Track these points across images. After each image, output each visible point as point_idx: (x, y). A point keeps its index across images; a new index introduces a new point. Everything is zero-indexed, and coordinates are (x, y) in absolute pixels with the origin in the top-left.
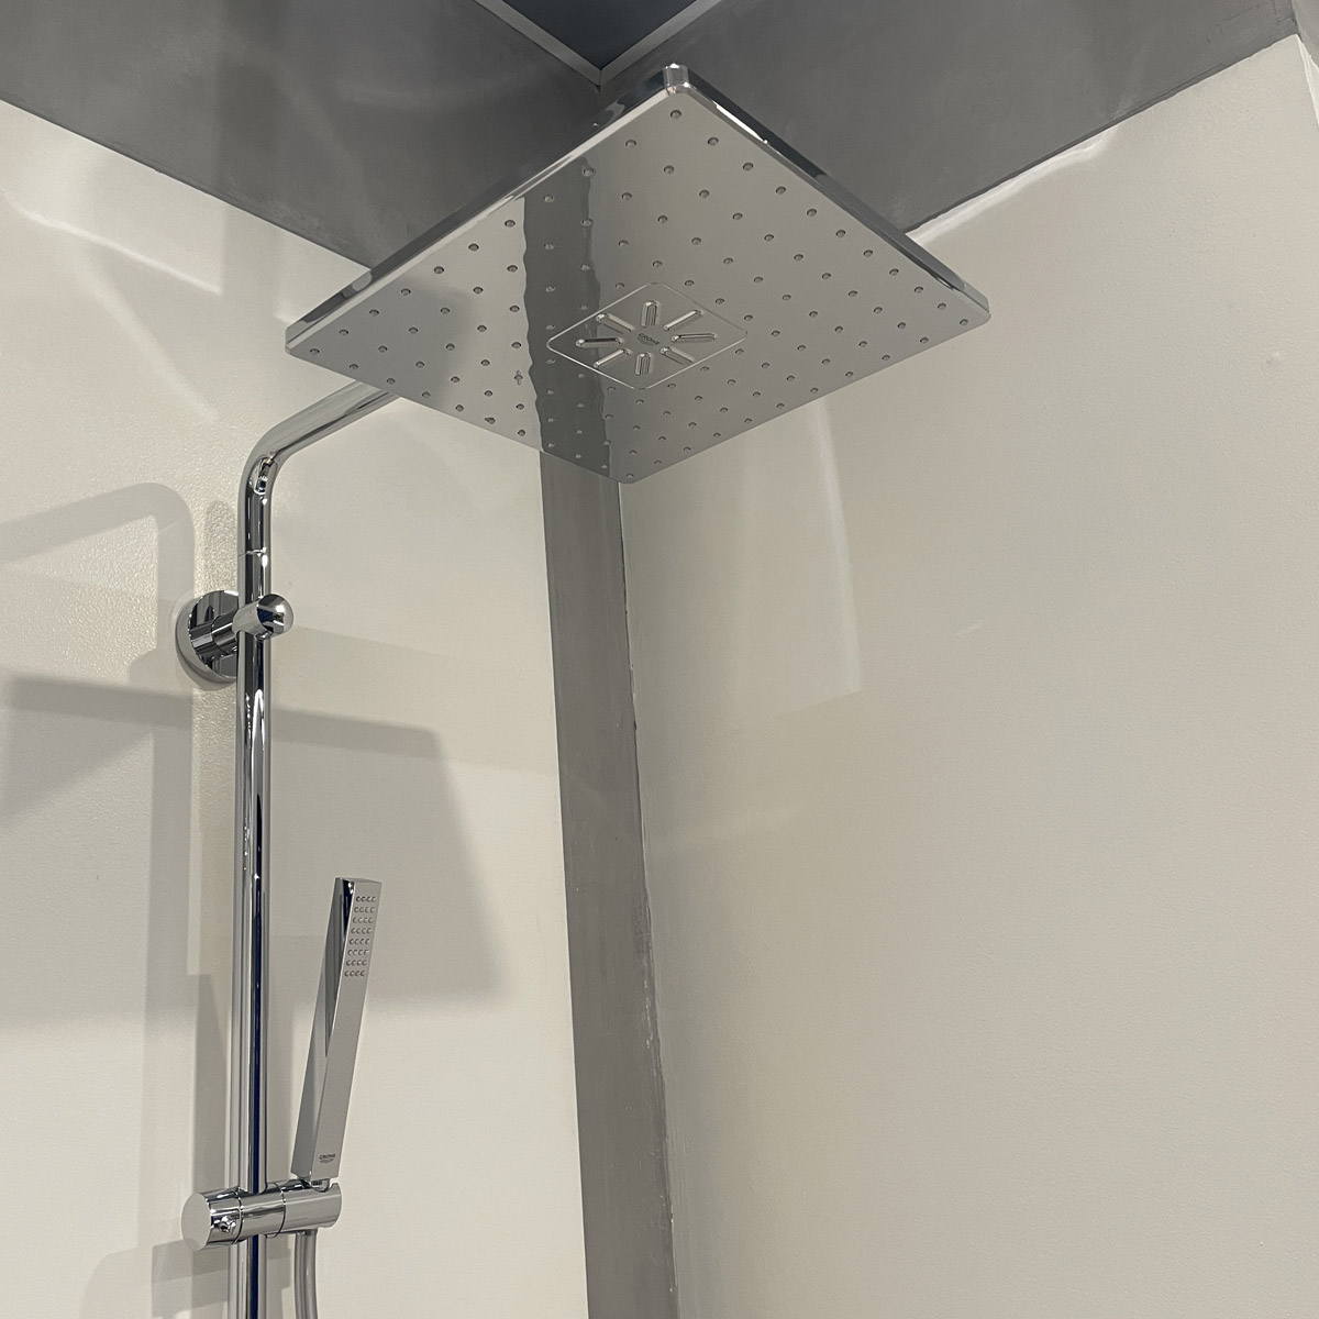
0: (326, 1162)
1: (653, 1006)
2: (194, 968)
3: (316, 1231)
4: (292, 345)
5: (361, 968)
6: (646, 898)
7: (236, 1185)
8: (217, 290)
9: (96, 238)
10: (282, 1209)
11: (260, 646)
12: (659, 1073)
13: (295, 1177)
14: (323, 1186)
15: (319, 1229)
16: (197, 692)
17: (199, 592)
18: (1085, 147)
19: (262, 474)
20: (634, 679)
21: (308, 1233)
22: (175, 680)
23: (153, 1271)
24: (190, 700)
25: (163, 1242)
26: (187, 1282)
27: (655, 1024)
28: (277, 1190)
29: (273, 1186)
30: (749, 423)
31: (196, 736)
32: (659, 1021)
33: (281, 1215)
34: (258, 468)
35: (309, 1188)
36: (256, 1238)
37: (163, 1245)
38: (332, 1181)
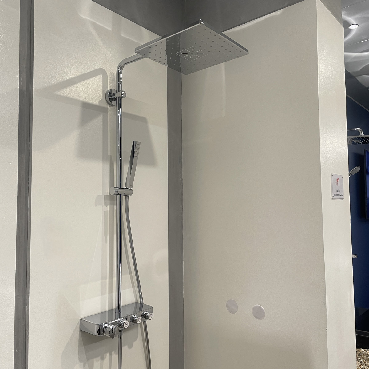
0: (131, 186)
1: (182, 173)
2: (109, 154)
4: (136, 51)
5: (137, 156)
6: (182, 154)
7: (118, 186)
8: (111, 30)
9: (91, 20)
11: (120, 100)
12: (182, 185)
15: (129, 196)
16: (109, 107)
17: (109, 89)
18: (277, 12)
19: (121, 68)
20: (182, 111)
21: (127, 196)
22: (105, 105)
24: (107, 108)
25: (106, 195)
26: (109, 201)
28: (123, 189)
30: (208, 67)
31: (109, 115)
34: (120, 67)
36: (121, 195)
38: (131, 189)
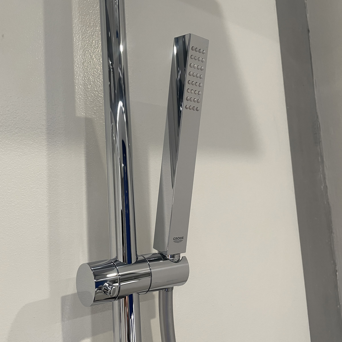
0: (178, 242)
1: (323, 170)
3: (172, 288)
7: (114, 256)
10: (149, 274)
13: (157, 252)
14: (176, 258)
15: (174, 287)
21: (167, 290)
23: (62, 314)
25: (68, 294)
26: (88, 319)
27: (325, 178)
28: (144, 261)
29: (141, 258)
32: (327, 177)
33: (149, 278)
35: (167, 259)
36: (131, 297)
37: (68, 295)
38: (182, 255)
